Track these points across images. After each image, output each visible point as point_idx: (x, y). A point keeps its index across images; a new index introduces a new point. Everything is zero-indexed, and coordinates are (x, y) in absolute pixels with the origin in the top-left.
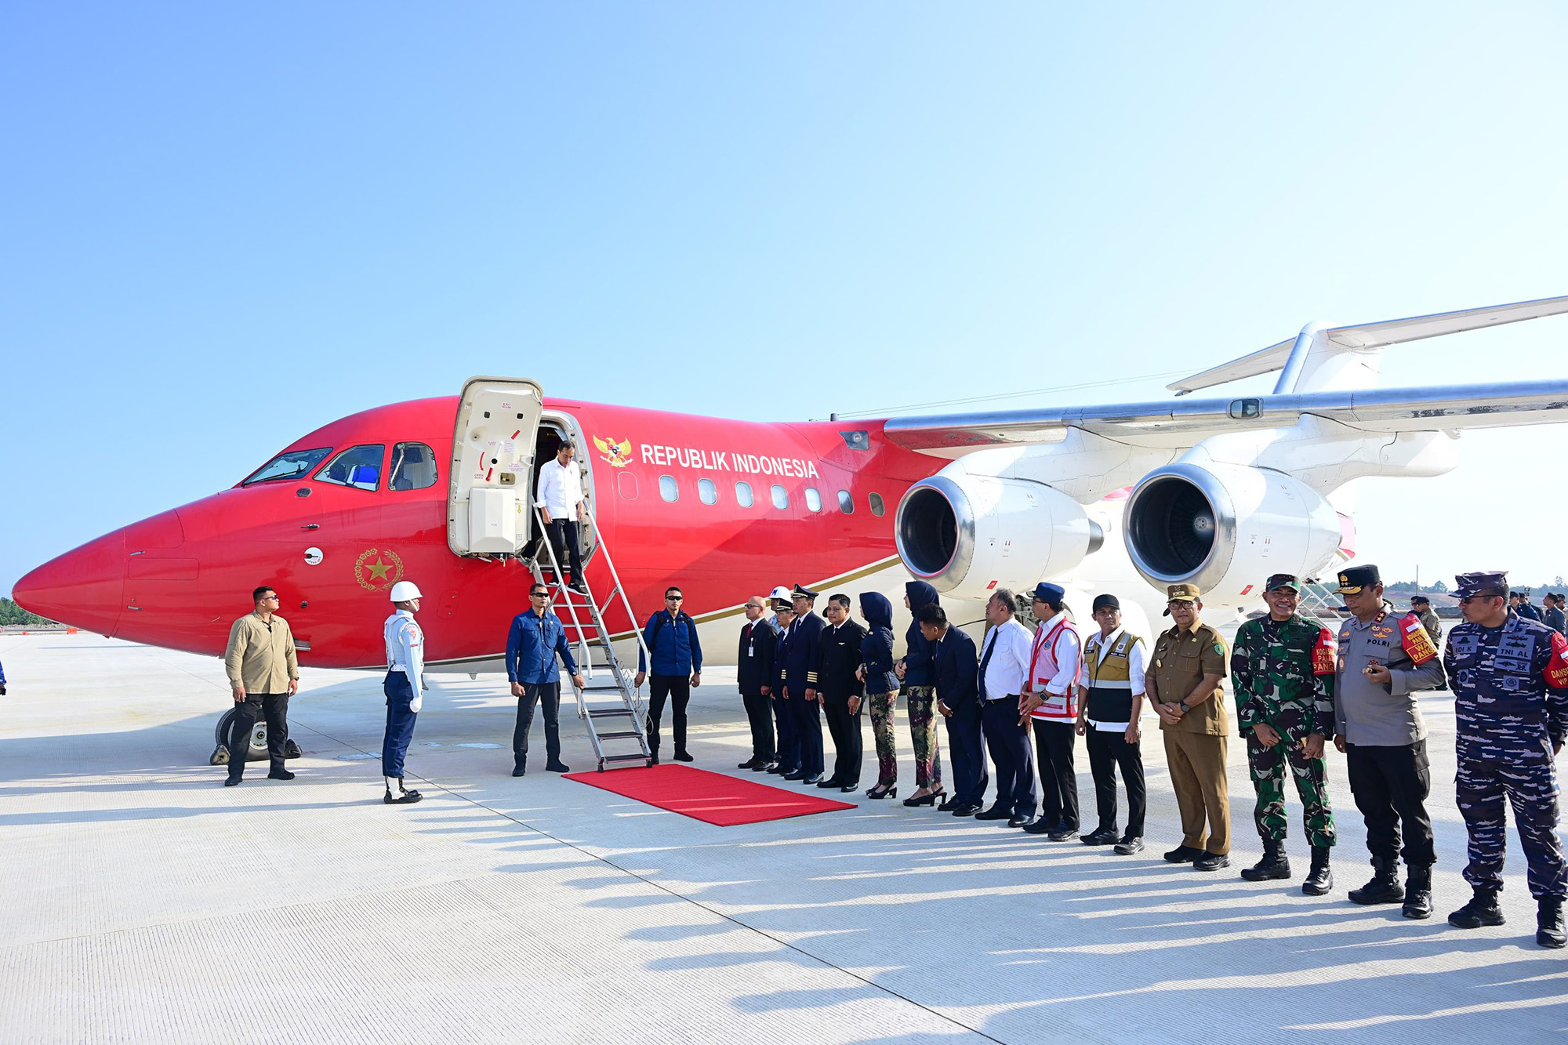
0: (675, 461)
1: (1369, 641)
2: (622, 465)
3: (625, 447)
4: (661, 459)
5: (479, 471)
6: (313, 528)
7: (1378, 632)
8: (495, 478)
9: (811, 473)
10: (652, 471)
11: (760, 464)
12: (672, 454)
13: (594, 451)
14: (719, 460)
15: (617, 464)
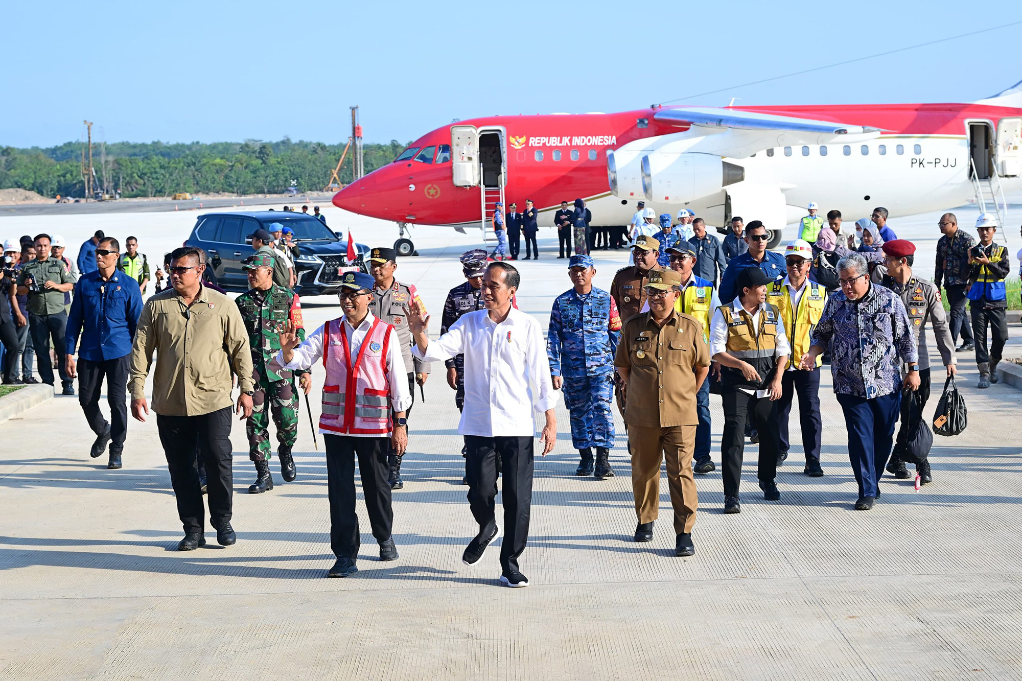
0: (544, 144)
1: (393, 304)
2: (519, 147)
3: (523, 140)
4: (538, 143)
5: (459, 157)
6: (411, 178)
7: (397, 297)
8: (466, 159)
9: (612, 141)
10: (533, 149)
11: (586, 141)
12: (544, 140)
13: (509, 143)
14: (566, 140)
15: (518, 147)
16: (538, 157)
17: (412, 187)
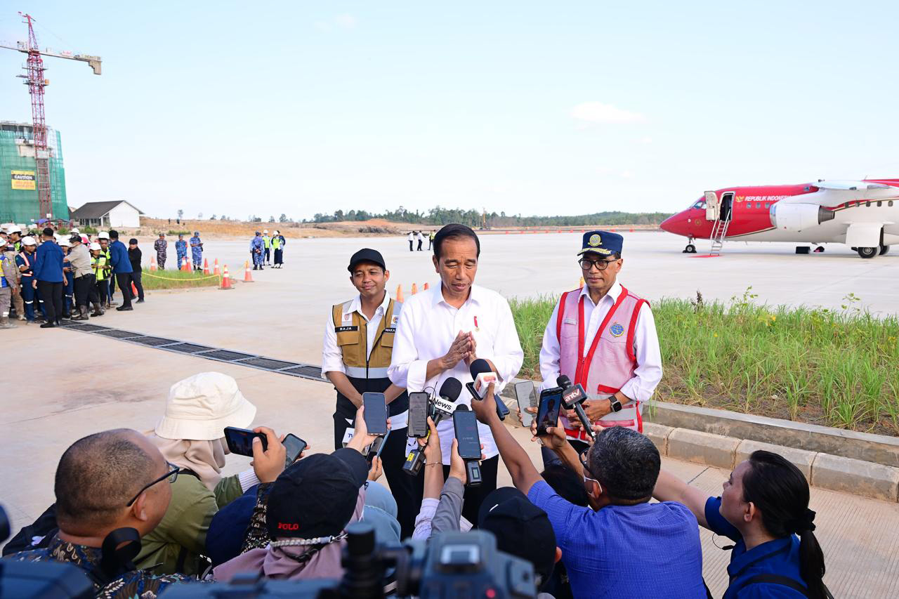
0: (753, 200)
3: (743, 198)
4: (750, 199)
5: (709, 206)
10: (747, 202)
11: (775, 198)
12: (753, 198)
13: (735, 199)
14: (764, 198)
15: (739, 201)
16: (749, 206)
17: (689, 220)
